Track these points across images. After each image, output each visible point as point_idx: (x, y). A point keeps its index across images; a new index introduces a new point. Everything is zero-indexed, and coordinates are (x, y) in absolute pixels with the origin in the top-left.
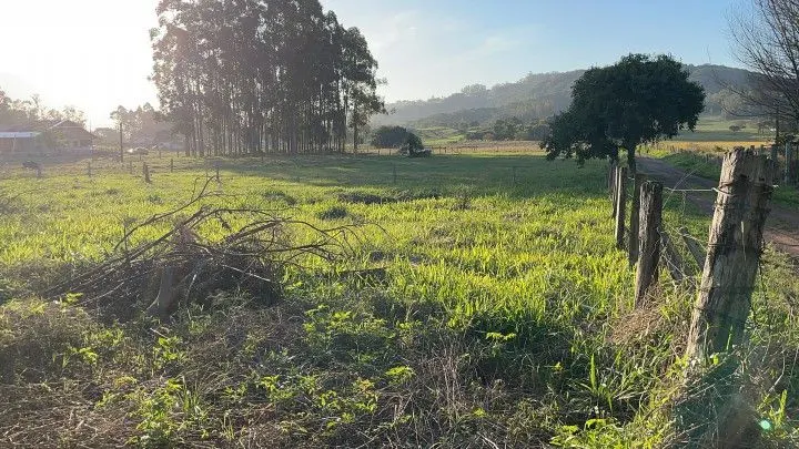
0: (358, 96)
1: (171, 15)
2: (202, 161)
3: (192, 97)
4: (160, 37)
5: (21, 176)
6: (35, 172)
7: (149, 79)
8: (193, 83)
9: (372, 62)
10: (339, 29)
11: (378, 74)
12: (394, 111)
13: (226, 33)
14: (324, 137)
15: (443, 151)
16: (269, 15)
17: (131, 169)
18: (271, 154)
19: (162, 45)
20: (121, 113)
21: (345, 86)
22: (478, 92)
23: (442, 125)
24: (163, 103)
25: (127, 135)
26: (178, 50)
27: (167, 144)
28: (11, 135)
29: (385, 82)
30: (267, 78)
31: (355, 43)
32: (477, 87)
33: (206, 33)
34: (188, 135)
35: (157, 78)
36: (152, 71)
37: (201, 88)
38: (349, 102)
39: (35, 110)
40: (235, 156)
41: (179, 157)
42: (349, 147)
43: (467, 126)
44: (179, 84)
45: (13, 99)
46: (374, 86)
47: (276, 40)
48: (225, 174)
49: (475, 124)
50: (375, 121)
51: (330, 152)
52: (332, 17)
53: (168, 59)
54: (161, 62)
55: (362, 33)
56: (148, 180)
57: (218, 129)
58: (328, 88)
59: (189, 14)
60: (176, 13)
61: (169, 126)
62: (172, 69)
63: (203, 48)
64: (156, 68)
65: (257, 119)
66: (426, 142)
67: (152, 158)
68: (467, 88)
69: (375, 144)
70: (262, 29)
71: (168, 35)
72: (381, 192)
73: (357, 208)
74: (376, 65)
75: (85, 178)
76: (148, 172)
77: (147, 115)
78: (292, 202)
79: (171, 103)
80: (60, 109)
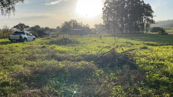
0: (148, 20)
1: (106, 5)
2: (111, 35)
3: (110, 22)
4: (104, 9)
6: (81, 36)
7: (102, 18)
8: (110, 19)
9: (152, 12)
10: (144, 4)
11: (153, 14)
12: (157, 23)
13: (118, 7)
14: (139, 30)
15: (171, 33)
16: (128, 2)
17: (97, 36)
18: (126, 33)
20: (96, 25)
21: (145, 17)
23: (171, 27)
24: (104, 23)
25: (97, 29)
26: (107, 12)
27: (104, 31)
28: (77, 29)
29: (156, 16)
30: (126, 17)
31: (148, 7)
33: (113, 8)
34: (108, 30)
35: (103, 18)
37: (112, 20)
38: (146, 21)
39: (81, 25)
40: (118, 34)
41: (107, 34)
42: (145, 32)
44: (107, 19)
45: (78, 23)
46: (152, 17)
47: (129, 8)
48: (116, 38)
50: (152, 26)
51: (140, 33)
52: (143, 2)
53: (106, 14)
54: (104, 15)
55: (150, 5)
56: (101, 39)
57: (115, 28)
58: (140, 18)
59: (110, 4)
60: (108, 4)
61: (104, 28)
62: (106, 16)
63: (113, 11)
64: (103, 16)
65: (123, 26)
66: (166, 31)
67: (101, 34)
69: (152, 31)
70: (126, 6)
71: (106, 9)
72: (155, 43)
73: (150, 47)
74: (153, 12)
75: (90, 38)
76: (101, 37)
77: (101, 26)
78: (132, 44)
79: (106, 23)
80: (85, 25)
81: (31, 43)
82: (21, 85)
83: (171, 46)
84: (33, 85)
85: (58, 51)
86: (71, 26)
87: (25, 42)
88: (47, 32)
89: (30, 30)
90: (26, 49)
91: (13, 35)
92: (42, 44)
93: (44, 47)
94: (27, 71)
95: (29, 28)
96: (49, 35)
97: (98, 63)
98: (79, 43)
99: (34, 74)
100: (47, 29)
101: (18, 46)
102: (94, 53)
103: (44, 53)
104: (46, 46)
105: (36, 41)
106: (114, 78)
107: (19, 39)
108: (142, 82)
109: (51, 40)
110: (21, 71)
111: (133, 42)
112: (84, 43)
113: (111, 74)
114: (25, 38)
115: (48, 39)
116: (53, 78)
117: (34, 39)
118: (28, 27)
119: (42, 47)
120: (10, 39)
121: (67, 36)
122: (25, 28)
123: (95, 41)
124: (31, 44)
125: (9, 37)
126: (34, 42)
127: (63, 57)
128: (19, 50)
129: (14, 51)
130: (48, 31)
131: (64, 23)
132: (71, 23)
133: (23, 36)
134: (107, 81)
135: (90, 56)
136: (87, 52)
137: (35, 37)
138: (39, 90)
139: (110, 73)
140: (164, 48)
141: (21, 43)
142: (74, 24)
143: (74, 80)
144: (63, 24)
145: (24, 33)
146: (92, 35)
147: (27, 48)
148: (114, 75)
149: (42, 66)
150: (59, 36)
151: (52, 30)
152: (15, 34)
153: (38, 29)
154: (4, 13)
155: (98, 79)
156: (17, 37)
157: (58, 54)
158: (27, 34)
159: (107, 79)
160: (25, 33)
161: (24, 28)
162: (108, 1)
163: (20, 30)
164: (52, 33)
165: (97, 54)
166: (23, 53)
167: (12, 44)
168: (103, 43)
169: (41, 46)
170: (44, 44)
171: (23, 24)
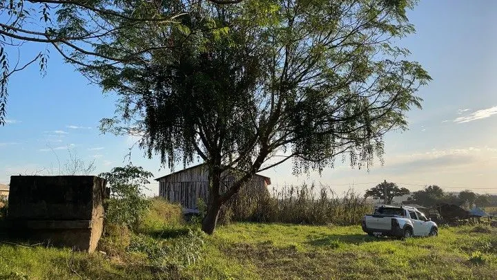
81: (427, 241)
87: (409, 240)
88: (467, 207)
90: (420, 264)
91: (373, 216)
95: (409, 196)
96: (478, 217)
101: (393, 252)
104: (486, 257)
105: (440, 236)
107: (389, 228)
114: (408, 228)
117: (434, 230)
118: (405, 191)
119: (471, 260)
120: (365, 229)
122: (397, 195)
124: (429, 247)
125: (364, 222)
126: (434, 241)
128: (402, 264)
129: (388, 267)
133: (402, 221)
137: (435, 224)
141: (398, 243)
145: (402, 213)
151: (484, 200)
152: (378, 214)
153: (437, 198)
154: (357, 162)
156: (385, 222)
158: (413, 216)
160: (407, 212)
161: (393, 195)
167: (375, 243)
169: (467, 258)
170: (472, 250)
171: (392, 184)
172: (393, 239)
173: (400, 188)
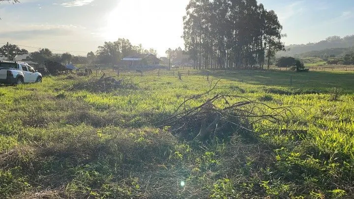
0: (272, 43)
1: (191, 10)
2: (200, 71)
3: (197, 44)
4: (187, 20)
5: (135, 76)
7: (181, 37)
8: (198, 38)
9: (279, 26)
10: (264, 12)
11: (282, 32)
12: (289, 49)
13: (213, 16)
14: (253, 61)
15: (315, 70)
16: (232, 8)
17: (173, 74)
18: (228, 69)
19: (187, 23)
20: (169, 51)
21: (265, 38)
22: (336, 40)
23: (313, 56)
24: (186, 47)
25: (171, 60)
26: (194, 25)
27: (186, 64)
28: (132, 59)
29: (285, 35)
30: (229, 35)
31: (271, 18)
32: (335, 37)
33: (205, 17)
34: (194, 61)
35: (184, 37)
36: (183, 33)
37: (201, 41)
38: (267, 45)
39: (140, 50)
40: (214, 69)
41: (192, 70)
42: (265, 66)
43: (328, 57)
44: (193, 39)
45: (133, 46)
46: (279, 38)
47: (235, 19)
48: (210, 77)
49: (333, 56)
50: (279, 54)
51: (256, 68)
52: (261, 6)
53: (189, 29)
54: (187, 30)
56: (180, 78)
57: (207, 58)
58: (257, 39)
59: (199, 9)
60: (194, 9)
61: (188, 56)
62: (190, 32)
63: (203, 23)
65: (223, 53)
66: (305, 65)
67: (181, 69)
68: (329, 38)
69: (278, 65)
70: (229, 13)
71: (190, 19)
72: (285, 89)
73: (276, 97)
74: (282, 28)
75: (157, 77)
76: (180, 75)
77: (179, 52)
78: (243, 92)
79: (189, 47)
80: (148, 50)
81: (33, 86)
82: (15, 181)
83: (317, 94)
84: (41, 181)
85: (93, 105)
86: (119, 52)
87: (20, 85)
89: (30, 60)
90: (21, 101)
92: (57, 90)
93: (61, 96)
94: (27, 150)
95: (28, 55)
96: (71, 70)
97: (178, 132)
98: (137, 89)
99: (43, 155)
100: (67, 56)
101: (3, 95)
102: (169, 108)
103: (62, 109)
104: (67, 93)
105: (43, 82)
106: (213, 162)
107: (5, 77)
108: (269, 170)
109: (76, 82)
110: (12, 150)
111: (243, 86)
112: (146, 89)
113: (207, 153)
114: (20, 77)
115: (70, 78)
116: (85, 165)
117: (39, 78)
118: (24, 52)
119: (58, 96)
121: (110, 73)
122: (19, 54)
123: (168, 83)
124: (33, 90)
126: (38, 86)
127: (103, 117)
128: (7, 102)
130: (69, 63)
131: (103, 45)
132: (118, 46)
133: (15, 72)
134: (199, 169)
135: (161, 115)
136: (155, 106)
137: (40, 74)
138: (56, 192)
139: (204, 152)
140: (303, 98)
141: (11, 88)
142: (124, 47)
143: (131, 167)
144: (102, 47)
145: (16, 66)
146: (162, 71)
147: (23, 99)
148: (212, 156)
149: (60, 138)
150: (94, 72)
151: (77, 60)
153: (47, 57)
155: (181, 165)
156: (2, 73)
157: (92, 112)
158: (24, 69)
159: (199, 164)
160: (20, 66)
161: (15, 54)
162: (195, 3)
163: (6, 58)
164: (78, 66)
165: (176, 111)
166: (16, 110)
168: (185, 87)
169: (56, 94)
170: (60, 90)
171: (15, 46)
172: (7, 86)
173: (20, 49)
